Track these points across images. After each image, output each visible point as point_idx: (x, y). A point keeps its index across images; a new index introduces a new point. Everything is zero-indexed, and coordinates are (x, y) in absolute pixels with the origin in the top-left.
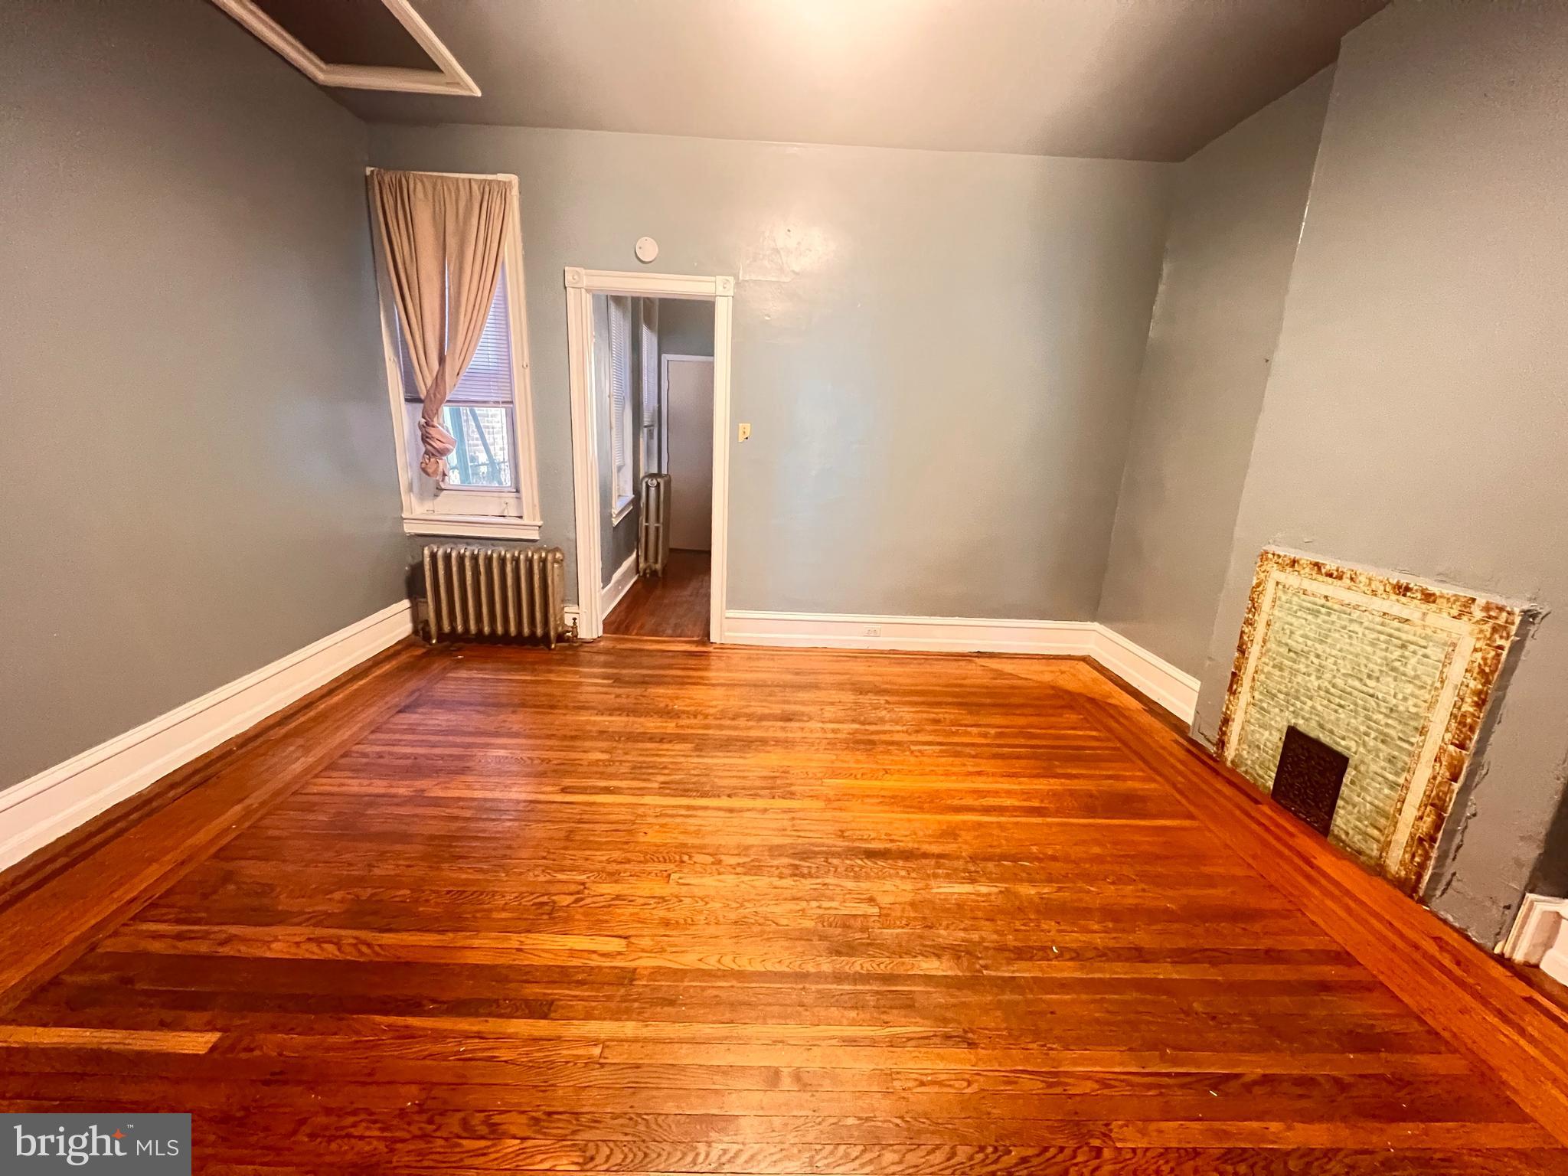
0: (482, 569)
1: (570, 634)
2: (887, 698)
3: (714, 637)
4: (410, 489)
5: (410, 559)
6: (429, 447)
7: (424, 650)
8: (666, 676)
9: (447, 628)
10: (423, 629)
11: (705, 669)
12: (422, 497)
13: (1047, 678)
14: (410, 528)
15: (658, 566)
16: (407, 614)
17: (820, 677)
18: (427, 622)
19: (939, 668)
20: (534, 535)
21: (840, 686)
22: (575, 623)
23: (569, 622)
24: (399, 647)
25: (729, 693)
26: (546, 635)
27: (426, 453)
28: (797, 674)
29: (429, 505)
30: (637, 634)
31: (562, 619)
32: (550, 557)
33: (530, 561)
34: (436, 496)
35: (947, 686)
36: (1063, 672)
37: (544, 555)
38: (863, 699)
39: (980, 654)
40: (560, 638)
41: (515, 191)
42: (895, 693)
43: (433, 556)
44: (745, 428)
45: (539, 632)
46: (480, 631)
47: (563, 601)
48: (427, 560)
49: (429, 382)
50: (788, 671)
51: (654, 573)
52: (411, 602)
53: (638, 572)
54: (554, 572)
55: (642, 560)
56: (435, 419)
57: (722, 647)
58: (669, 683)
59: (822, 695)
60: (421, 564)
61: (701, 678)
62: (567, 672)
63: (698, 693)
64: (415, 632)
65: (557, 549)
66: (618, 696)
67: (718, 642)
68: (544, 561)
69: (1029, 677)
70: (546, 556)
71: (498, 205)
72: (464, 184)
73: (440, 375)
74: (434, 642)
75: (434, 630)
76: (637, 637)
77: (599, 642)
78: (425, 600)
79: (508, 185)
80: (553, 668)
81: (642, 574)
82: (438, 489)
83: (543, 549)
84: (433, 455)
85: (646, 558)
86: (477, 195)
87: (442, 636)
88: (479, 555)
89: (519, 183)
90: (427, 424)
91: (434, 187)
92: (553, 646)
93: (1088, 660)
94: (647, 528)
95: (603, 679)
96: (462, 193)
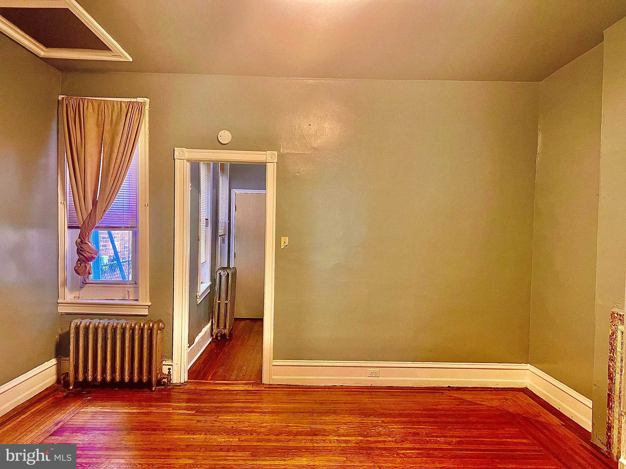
0: (109, 336)
1: (165, 380)
2: (383, 419)
3: (265, 380)
4: (65, 284)
5: (60, 332)
6: (81, 256)
7: (65, 394)
8: (231, 407)
9: (81, 378)
10: (64, 379)
11: (259, 402)
12: (72, 290)
13: (495, 403)
14: (62, 310)
15: (226, 331)
16: (54, 369)
17: (338, 405)
18: (67, 374)
19: (420, 398)
20: (145, 312)
21: (351, 412)
22: (169, 372)
23: (165, 370)
24: (46, 393)
25: (275, 418)
26: (150, 380)
27: (79, 260)
28: (322, 404)
29: (76, 294)
30: (211, 379)
31: (161, 369)
32: (155, 326)
33: (142, 330)
34: (82, 287)
35: (424, 410)
36: (507, 400)
37: (151, 325)
38: (367, 420)
39: (450, 388)
40: (159, 383)
42: (390, 416)
43: (77, 328)
44: (285, 241)
45: (145, 378)
46: (104, 379)
47: (162, 356)
48: (72, 331)
49: (85, 217)
50: (316, 402)
51: (223, 336)
52: (57, 360)
53: (212, 335)
54: (157, 337)
55: (215, 327)
56: (87, 239)
57: (271, 386)
58: (234, 412)
59: (339, 418)
60: (68, 333)
61: (255, 408)
62: (163, 406)
63: (254, 418)
64: (58, 381)
65: (160, 321)
66: (198, 421)
67: (267, 383)
68: (151, 330)
69: (483, 403)
70: (153, 325)
71: (137, 115)
72: (117, 104)
73: (93, 212)
74: (71, 388)
75: (72, 379)
76: (211, 382)
77: (185, 385)
78: (68, 358)
79: (143, 104)
80: (153, 404)
81: (214, 337)
82: (84, 283)
83: (151, 321)
84: (83, 261)
85: (218, 326)
86: (124, 110)
87: (77, 384)
88: (108, 326)
89: (150, 102)
90: (82, 242)
91: (99, 105)
92: (154, 389)
93: (525, 391)
94: (219, 304)
95: (188, 410)
96: (116, 109)
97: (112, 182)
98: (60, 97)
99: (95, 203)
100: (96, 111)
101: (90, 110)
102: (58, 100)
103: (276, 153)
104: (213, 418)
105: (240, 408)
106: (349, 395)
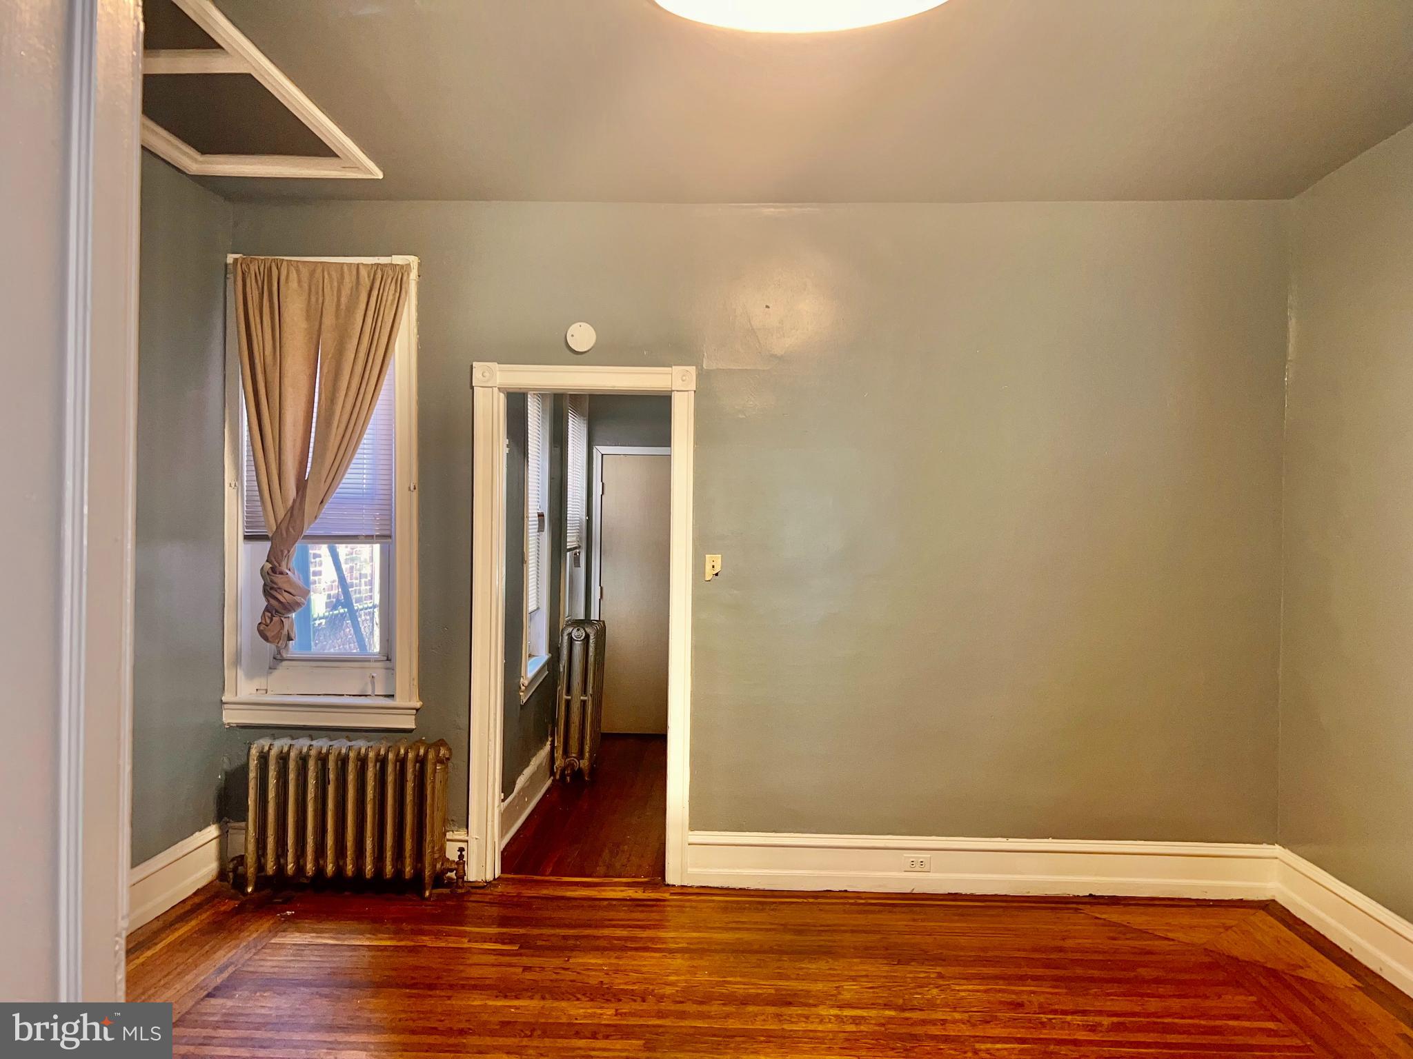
0: (332, 776)
1: (452, 875)
2: (939, 969)
3: (672, 877)
4: (237, 662)
5: (226, 766)
6: (273, 602)
7: (236, 904)
8: (598, 938)
9: (270, 867)
10: (235, 870)
11: (658, 926)
12: (250, 676)
13: (1200, 937)
14: (231, 717)
15: (584, 763)
16: (213, 848)
17: (837, 937)
18: (241, 860)
19: (1026, 921)
20: (408, 723)
21: (866, 953)
22: (461, 857)
23: (452, 853)
24: (197, 900)
25: (695, 963)
26: (419, 873)
27: (267, 610)
28: (799, 932)
29: (259, 682)
30: (552, 874)
31: (442, 850)
32: (431, 755)
33: (402, 762)
34: (272, 668)
35: (1035, 950)
36: (1227, 928)
37: (422, 752)
38: (903, 971)
39: (1094, 900)
40: (439, 879)
41: (414, 275)
42: (957, 961)
43: (264, 758)
44: (714, 562)
45: (408, 870)
46: (320, 870)
47: (445, 821)
48: (253, 763)
49: (281, 513)
50: (785, 928)
51: (578, 774)
52: (221, 828)
53: (552, 773)
54: (436, 777)
55: (559, 754)
56: (284, 564)
57: (684, 891)
58: (605, 949)
59: (839, 966)
60: (245, 768)
61: (652, 939)
62: (448, 934)
63: (648, 963)
64: (222, 875)
65: (441, 743)
66: (526, 969)
67: (678, 883)
68: (421, 761)
69: (1170, 935)
70: (426, 753)
71: (392, 292)
72: (350, 270)
73: (297, 504)
74: (250, 890)
75: (251, 871)
76: (553, 878)
77: (496, 886)
78: (243, 824)
79: (405, 268)
80: (426, 927)
81: (558, 777)
82: (278, 659)
83: (421, 741)
84: (277, 611)
85: (566, 752)
86: (365, 281)
87: (263, 881)
88: (328, 753)
89: (420, 265)
90: (273, 570)
91: (312, 273)
92: (427, 894)
93: (1270, 907)
94: (568, 702)
95: (504, 943)
96: (347, 279)
97: (339, 438)
98: (230, 258)
99: (302, 485)
100: (306, 286)
101: (294, 284)
102: (226, 265)
103: (692, 370)
104: (557, 962)
105: (619, 939)
106: (859, 912)
